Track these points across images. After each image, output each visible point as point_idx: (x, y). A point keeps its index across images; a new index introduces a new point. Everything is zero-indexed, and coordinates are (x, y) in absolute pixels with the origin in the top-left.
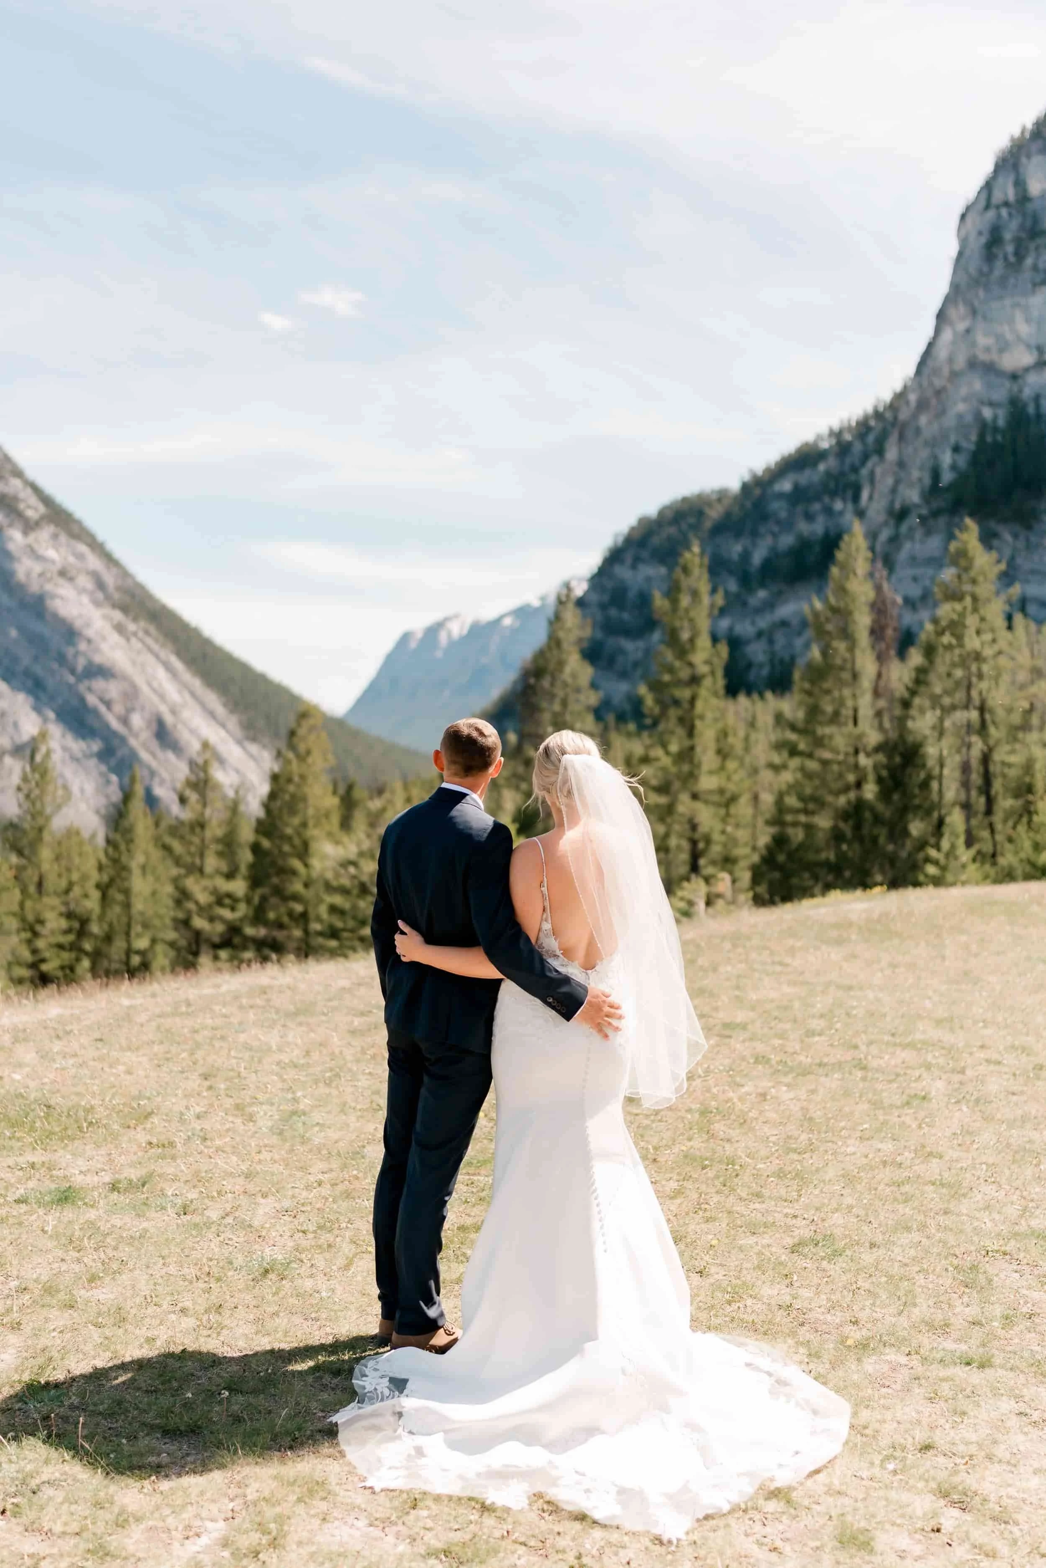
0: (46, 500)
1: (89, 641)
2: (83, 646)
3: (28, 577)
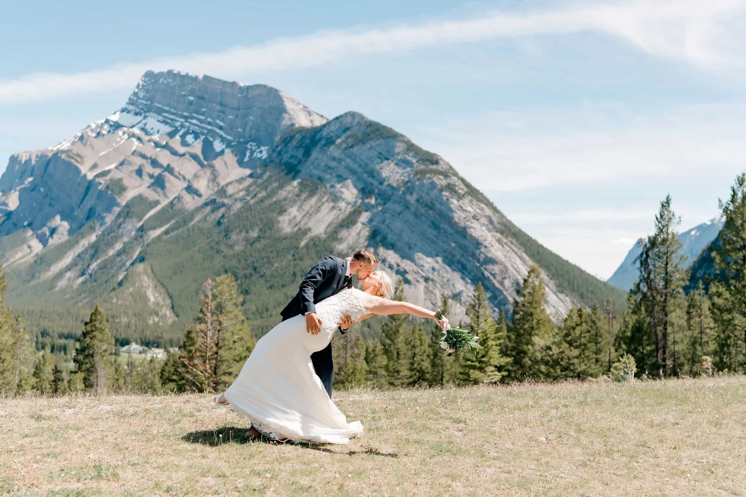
0: (468, 185)
1: (486, 247)
2: (483, 249)
3: (459, 219)
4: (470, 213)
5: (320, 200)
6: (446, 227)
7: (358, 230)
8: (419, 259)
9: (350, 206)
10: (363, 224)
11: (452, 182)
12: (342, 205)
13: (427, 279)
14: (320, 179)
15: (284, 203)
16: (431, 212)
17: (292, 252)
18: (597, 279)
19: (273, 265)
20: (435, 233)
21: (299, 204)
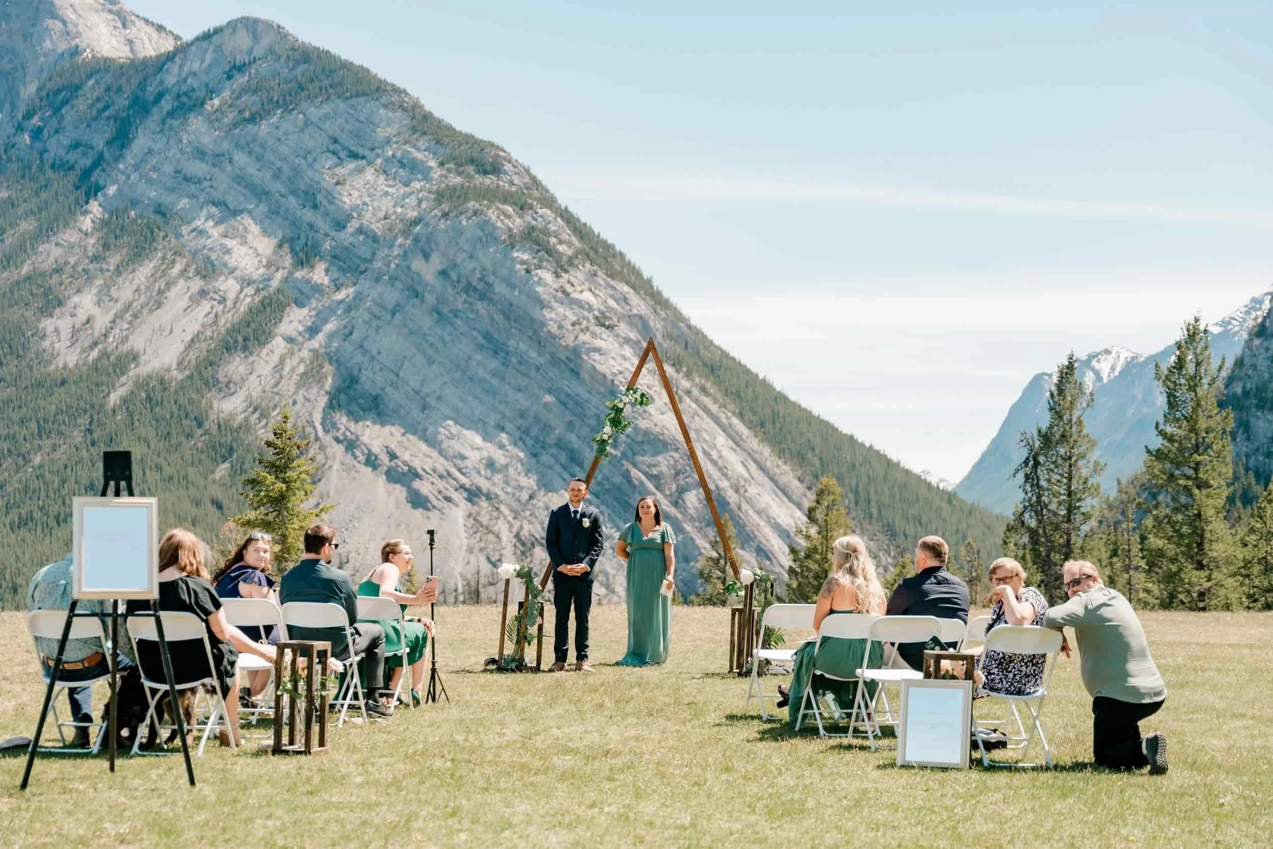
0: (581, 231)
3: (560, 327)
4: (590, 309)
5: (161, 272)
6: (523, 347)
7: (275, 359)
8: (451, 437)
9: (250, 290)
10: (290, 340)
11: (539, 224)
12: (229, 286)
13: (473, 494)
14: (160, 210)
15: (55, 279)
16: (480, 306)
17: (83, 421)
18: (929, 485)
19: (27, 461)
20: (494, 364)
21: (99, 282)
